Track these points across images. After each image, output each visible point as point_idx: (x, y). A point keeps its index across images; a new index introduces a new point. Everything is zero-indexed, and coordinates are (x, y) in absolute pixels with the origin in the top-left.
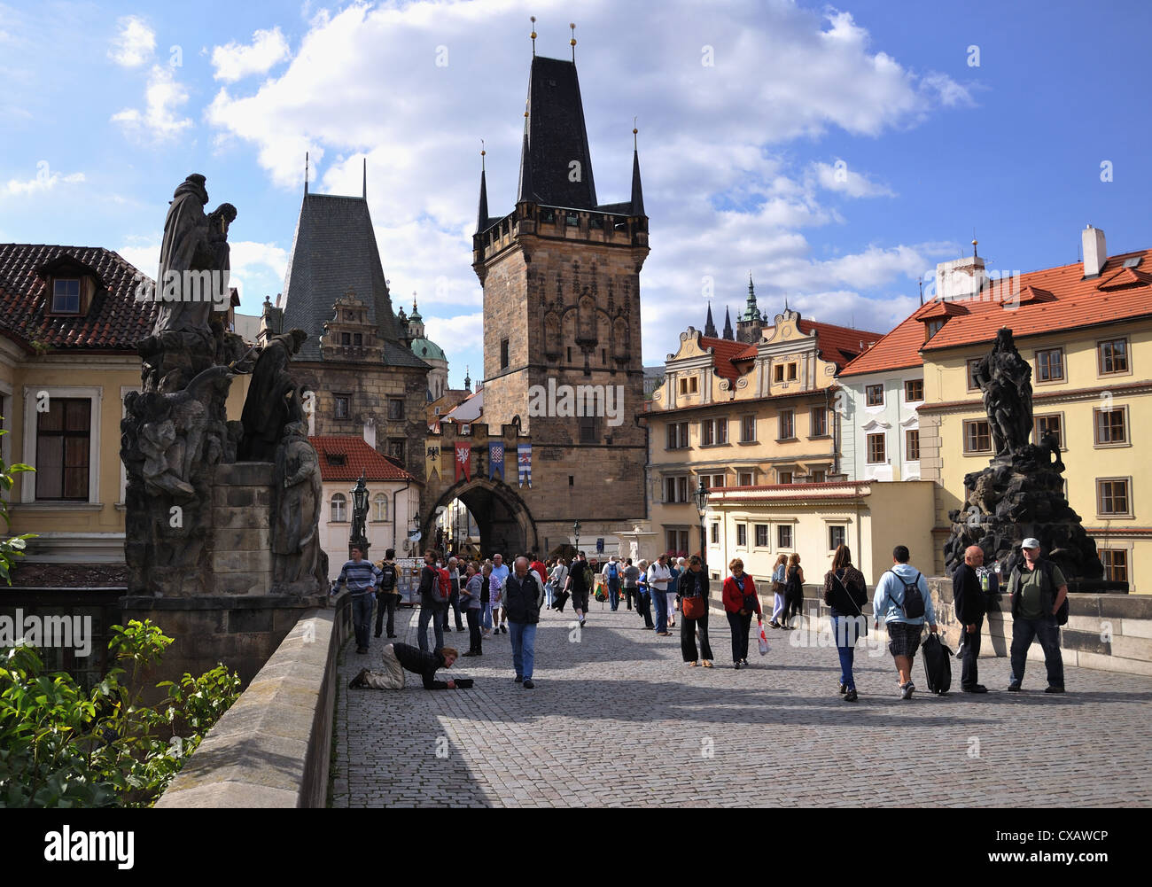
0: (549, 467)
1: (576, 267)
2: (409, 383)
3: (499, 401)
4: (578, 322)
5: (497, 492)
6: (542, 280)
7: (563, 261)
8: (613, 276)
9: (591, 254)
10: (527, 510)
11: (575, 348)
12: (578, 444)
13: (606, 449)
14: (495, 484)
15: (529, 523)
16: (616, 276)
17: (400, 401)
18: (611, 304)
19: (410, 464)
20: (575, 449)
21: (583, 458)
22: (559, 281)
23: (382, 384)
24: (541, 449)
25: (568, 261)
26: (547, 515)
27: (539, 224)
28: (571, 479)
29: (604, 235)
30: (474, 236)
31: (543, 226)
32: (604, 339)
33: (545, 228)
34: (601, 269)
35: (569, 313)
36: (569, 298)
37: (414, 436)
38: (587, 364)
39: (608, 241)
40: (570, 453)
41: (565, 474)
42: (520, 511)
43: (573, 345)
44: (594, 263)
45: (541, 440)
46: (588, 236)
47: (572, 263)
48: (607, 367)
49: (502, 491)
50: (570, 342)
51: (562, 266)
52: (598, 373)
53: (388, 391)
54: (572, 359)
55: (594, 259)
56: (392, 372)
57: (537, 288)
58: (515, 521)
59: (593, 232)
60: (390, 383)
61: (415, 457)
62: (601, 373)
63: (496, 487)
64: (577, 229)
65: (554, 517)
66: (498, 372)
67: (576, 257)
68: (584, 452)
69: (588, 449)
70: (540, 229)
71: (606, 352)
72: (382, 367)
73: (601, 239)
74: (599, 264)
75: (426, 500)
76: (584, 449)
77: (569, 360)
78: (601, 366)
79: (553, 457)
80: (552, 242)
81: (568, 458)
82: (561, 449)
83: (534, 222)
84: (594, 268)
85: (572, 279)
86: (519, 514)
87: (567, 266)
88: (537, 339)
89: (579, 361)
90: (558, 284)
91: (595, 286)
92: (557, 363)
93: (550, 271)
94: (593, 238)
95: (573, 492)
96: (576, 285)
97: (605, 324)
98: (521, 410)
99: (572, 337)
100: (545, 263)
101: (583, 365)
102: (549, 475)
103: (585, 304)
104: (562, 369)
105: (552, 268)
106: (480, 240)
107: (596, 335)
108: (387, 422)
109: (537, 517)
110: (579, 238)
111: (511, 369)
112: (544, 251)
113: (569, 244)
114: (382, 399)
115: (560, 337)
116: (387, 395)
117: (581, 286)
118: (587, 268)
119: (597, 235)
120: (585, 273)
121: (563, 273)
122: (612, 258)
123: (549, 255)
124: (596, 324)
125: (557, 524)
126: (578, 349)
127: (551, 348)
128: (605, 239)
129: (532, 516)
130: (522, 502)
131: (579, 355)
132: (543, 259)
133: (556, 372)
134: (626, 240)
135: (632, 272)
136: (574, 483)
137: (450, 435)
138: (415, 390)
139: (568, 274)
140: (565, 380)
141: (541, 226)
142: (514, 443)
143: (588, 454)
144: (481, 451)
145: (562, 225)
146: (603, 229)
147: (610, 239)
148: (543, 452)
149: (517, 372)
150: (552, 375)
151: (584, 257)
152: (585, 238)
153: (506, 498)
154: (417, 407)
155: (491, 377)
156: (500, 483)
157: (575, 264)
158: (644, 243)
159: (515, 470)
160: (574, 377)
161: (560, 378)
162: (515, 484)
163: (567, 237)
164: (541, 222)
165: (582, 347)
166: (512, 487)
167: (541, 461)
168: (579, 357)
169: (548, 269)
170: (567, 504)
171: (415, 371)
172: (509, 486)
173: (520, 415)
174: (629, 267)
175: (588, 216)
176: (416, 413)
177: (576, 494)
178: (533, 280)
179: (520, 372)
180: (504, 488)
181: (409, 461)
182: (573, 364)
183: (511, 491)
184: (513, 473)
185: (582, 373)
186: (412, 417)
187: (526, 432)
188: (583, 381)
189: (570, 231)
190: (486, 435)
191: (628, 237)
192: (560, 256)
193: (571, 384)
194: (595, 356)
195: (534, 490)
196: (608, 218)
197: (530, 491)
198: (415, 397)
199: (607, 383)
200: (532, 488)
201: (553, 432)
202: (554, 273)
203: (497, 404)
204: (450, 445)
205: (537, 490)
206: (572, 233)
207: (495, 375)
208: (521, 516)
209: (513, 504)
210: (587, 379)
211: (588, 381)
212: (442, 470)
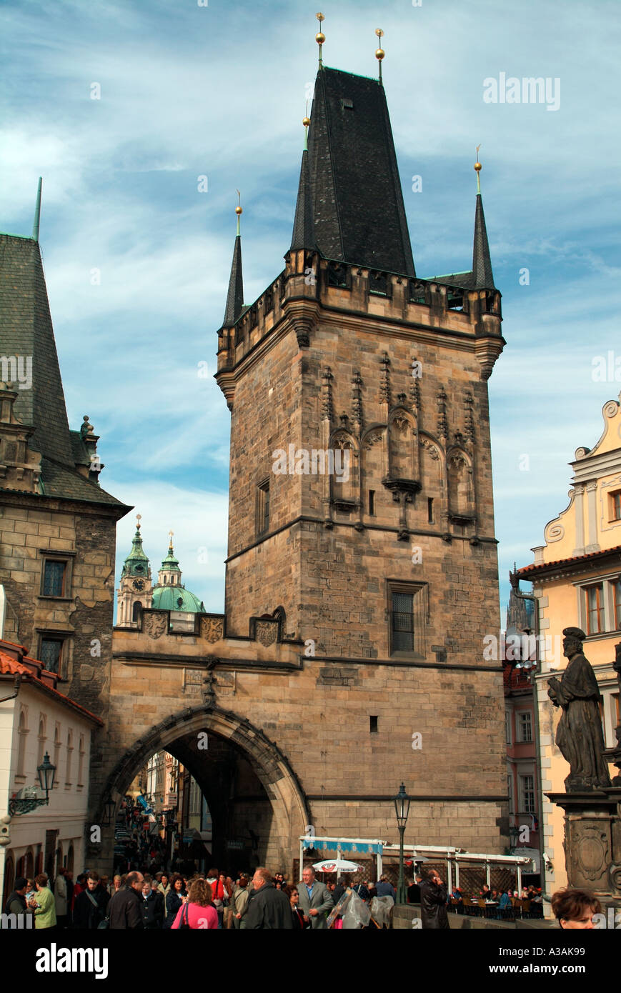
0: (334, 698)
1: (388, 362)
2: (82, 534)
3: (251, 589)
4: (389, 450)
5: (239, 741)
6: (330, 378)
7: (362, 350)
8: (445, 382)
9: (409, 343)
10: (294, 776)
11: (382, 494)
12: (387, 660)
13: (435, 670)
14: (235, 726)
15: (297, 801)
16: (450, 381)
17: (65, 563)
20: (381, 667)
21: (397, 684)
22: (359, 382)
24: (322, 665)
25: (372, 350)
26: (332, 787)
27: (323, 288)
28: (374, 720)
29: (431, 315)
31: (331, 291)
32: (431, 482)
33: (335, 296)
34: (424, 368)
35: (373, 435)
36: (371, 410)
37: (88, 629)
38: (403, 521)
39: (436, 325)
40: (371, 675)
41: (363, 711)
42: (281, 775)
43: (379, 488)
45: (321, 648)
46: (405, 314)
47: (379, 355)
48: (436, 528)
49: (248, 739)
50: (375, 482)
51: (361, 358)
52: (421, 538)
54: (378, 509)
55: (414, 352)
56: (51, 510)
57: (319, 389)
59: (412, 309)
61: (85, 669)
62: (426, 538)
63: (236, 732)
64: (387, 302)
65: (343, 790)
66: (251, 538)
68: (397, 673)
69: (403, 669)
70: (327, 295)
71: (435, 504)
73: (425, 321)
74: (422, 359)
75: (103, 751)
76: (396, 668)
77: (372, 511)
78: (426, 527)
79: (343, 682)
80: (345, 318)
81: (369, 683)
82: (356, 666)
85: (378, 380)
86: (279, 783)
87: (369, 358)
88: (318, 476)
89: (389, 513)
90: (354, 386)
91: (416, 394)
92: (353, 518)
93: (341, 364)
94: (411, 318)
95: (378, 744)
96: (386, 389)
97: (433, 458)
98: (286, 597)
99: (380, 475)
100: (334, 350)
101: (395, 523)
102: (333, 711)
104: (361, 528)
105: (344, 361)
107: (420, 474)
109: (312, 788)
110: (389, 315)
111: (272, 530)
113: (373, 324)
114: (30, 557)
115: (357, 474)
117: (395, 394)
119: (419, 315)
120: (401, 372)
121: (363, 370)
122: (443, 352)
124: (419, 457)
125: (348, 804)
126: (388, 495)
127: (341, 490)
128: (431, 321)
129: (305, 786)
130: (285, 761)
131: (388, 505)
132: (330, 347)
133: (349, 532)
134: (466, 325)
135: (476, 378)
136: (379, 730)
137: (154, 630)
138: (94, 546)
139: (371, 373)
140: (365, 546)
141: (326, 291)
142: (271, 652)
143: (404, 676)
144: (213, 664)
145: (363, 294)
146: (429, 306)
147: (441, 321)
148: (324, 670)
149: (281, 534)
150: (341, 536)
151: (398, 347)
152: (398, 317)
153: (255, 752)
154: (94, 576)
155: (239, 551)
156: (246, 724)
157: (383, 357)
158: (495, 332)
159: (273, 701)
160: (380, 541)
161: (356, 543)
162: (273, 726)
163: (369, 312)
164: (327, 286)
165: (394, 493)
166: (267, 732)
167: (321, 687)
168: (388, 508)
169: (338, 360)
170: (367, 768)
171: (94, 512)
172: (259, 733)
173: (285, 606)
174: (471, 369)
175: (405, 283)
176: (93, 588)
177: (383, 750)
178: (312, 377)
179: (286, 532)
180: (251, 734)
181: (74, 675)
182: (379, 521)
183: (266, 739)
184: (268, 705)
185: (394, 536)
186: (84, 595)
187: (293, 634)
188: (396, 550)
189: (375, 303)
190: (221, 635)
191: (469, 322)
192: (359, 342)
193: (375, 554)
194: (416, 509)
195: (307, 740)
196: (438, 291)
197: (301, 741)
198: (92, 558)
199: (437, 555)
200: (303, 735)
201: (343, 636)
202: (348, 367)
203: (248, 595)
204: (154, 650)
205: (312, 740)
206: (378, 307)
207: (246, 546)
208: (283, 790)
209: (268, 764)
210: (403, 547)
211: (403, 551)
212: (135, 694)
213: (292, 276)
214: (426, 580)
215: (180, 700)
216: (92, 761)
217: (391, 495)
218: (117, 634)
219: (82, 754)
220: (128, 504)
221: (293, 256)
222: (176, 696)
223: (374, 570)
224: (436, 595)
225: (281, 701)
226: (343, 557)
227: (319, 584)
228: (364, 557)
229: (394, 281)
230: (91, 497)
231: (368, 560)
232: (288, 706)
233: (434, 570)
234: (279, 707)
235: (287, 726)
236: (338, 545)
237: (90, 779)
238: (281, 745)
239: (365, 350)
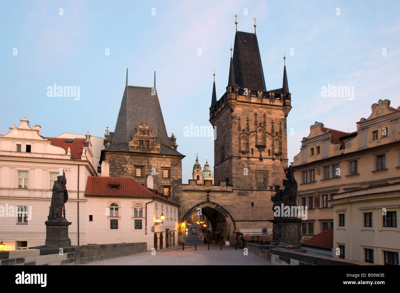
0: (242, 199)
1: (256, 115)
2: (173, 163)
3: (220, 174)
4: (257, 138)
5: (216, 209)
6: (239, 120)
8: (274, 119)
9: (263, 109)
10: (231, 217)
12: (256, 189)
13: (269, 191)
14: (215, 206)
15: (232, 222)
16: (275, 119)
17: (169, 170)
18: (273, 130)
19: (174, 197)
20: (255, 191)
21: (259, 195)
22: (248, 120)
23: (159, 162)
24: (238, 191)
25: (252, 112)
26: (241, 219)
27: (238, 96)
28: (252, 204)
29: (270, 101)
30: (210, 108)
31: (240, 96)
32: (269, 145)
33: (241, 98)
34: (268, 116)
35: (252, 134)
36: (252, 127)
37: (175, 185)
38: (261, 156)
39: (271, 104)
40: (252, 193)
41: (249, 201)
43: (254, 148)
44: (264, 113)
45: (238, 187)
46: (262, 101)
47: (254, 113)
48: (271, 157)
49: (219, 209)
50: (252, 146)
51: (249, 114)
52: (266, 160)
53: (162, 165)
54: (254, 153)
55: (265, 112)
56: (164, 158)
57: (237, 123)
58: (225, 221)
59: (264, 100)
60: (163, 162)
61: (176, 194)
62: (267, 160)
63: (216, 207)
64: (256, 98)
65: (244, 219)
66: (220, 161)
67: (256, 110)
68: (259, 193)
69: (261, 191)
70: (238, 98)
71: (270, 151)
72: (159, 155)
73: (268, 103)
74: (267, 113)
75: (181, 212)
76: (259, 191)
77: (252, 154)
78: (268, 157)
79: (244, 195)
80: (244, 104)
81: (251, 195)
82: (248, 191)
83: (235, 94)
84: (264, 115)
85: (254, 120)
86: (227, 218)
87: (251, 114)
88: (237, 145)
89: (257, 154)
90: (247, 122)
91: (265, 123)
92: (246, 155)
93: (243, 116)
94: (264, 102)
95: (253, 209)
96: (256, 122)
97: (270, 139)
98: (229, 175)
99: (254, 144)
100: (241, 113)
101: (259, 156)
102: (241, 202)
103: (260, 131)
104: (248, 158)
105: (244, 115)
106: (213, 110)
107: (265, 143)
108: (162, 179)
109: (235, 219)
110: (257, 102)
111: (225, 159)
112: (240, 107)
113: (252, 105)
114: (159, 169)
115: (247, 144)
116: (162, 167)
117: (258, 123)
118: (262, 115)
119: (266, 101)
120: (260, 117)
121: (250, 117)
122: (273, 111)
123: (243, 109)
124: (265, 139)
125: (245, 222)
126: (257, 149)
127: (243, 149)
128: (270, 103)
129: (233, 219)
130: (229, 213)
131: (257, 152)
132: (240, 111)
133: (246, 159)
134: (280, 103)
135: (283, 117)
136: (254, 206)
137: (193, 185)
138: (176, 165)
139: (252, 118)
140: (250, 162)
141: (238, 97)
142: (225, 188)
143: (261, 194)
144: (208, 191)
145: (249, 97)
146: (269, 99)
147: (273, 103)
148: (239, 193)
149: (227, 160)
150: (243, 160)
151: (260, 110)
152: (260, 102)
153: (221, 211)
154: (177, 173)
155: (217, 164)
156: (218, 205)
157: (255, 113)
158: (289, 104)
159: (225, 200)
160: (254, 161)
161: (248, 162)
162: (226, 206)
163: (251, 102)
164: (239, 95)
165: (259, 149)
166: (224, 207)
167: (238, 196)
168: (257, 153)
169: (242, 115)
170: (250, 214)
171: (176, 157)
172: (222, 207)
173: (229, 178)
174: (281, 115)
175: (262, 93)
176: (176, 175)
177: (255, 210)
178: (235, 120)
179: (229, 160)
180: (220, 207)
181: (173, 195)
182: (254, 156)
183: (223, 209)
184: (225, 201)
185: (258, 159)
186: (174, 177)
187: (231, 184)
188: (259, 163)
189: (253, 99)
190: (211, 185)
191: (281, 102)
192: (248, 110)
193: (253, 164)
194: (265, 152)
195: (234, 209)
196: (272, 94)
197: (233, 209)
198: (176, 168)
199: (271, 164)
200: (233, 207)
201: (244, 184)
202: (245, 117)
203: (219, 175)
204: (193, 189)
205: (236, 208)
206: (254, 100)
207: (219, 163)
208: (228, 219)
209: (224, 214)
210: (261, 162)
211: (261, 163)
212: (189, 199)
213: (228, 93)
214: (267, 170)
215: (201, 200)
216: (178, 214)
217: (258, 149)
218: (183, 186)
219: (175, 213)
220: (184, 155)
221: (228, 88)
222: (199, 200)
223: (253, 168)
224: (270, 173)
225: (227, 200)
226: (244, 165)
227: (237, 172)
228: (250, 165)
229: (258, 92)
230: (175, 154)
231: (251, 166)
232: (229, 201)
233: (270, 167)
234: (227, 201)
235: (229, 206)
236: (243, 162)
237: (178, 218)
238: (228, 210)
239: (250, 112)
